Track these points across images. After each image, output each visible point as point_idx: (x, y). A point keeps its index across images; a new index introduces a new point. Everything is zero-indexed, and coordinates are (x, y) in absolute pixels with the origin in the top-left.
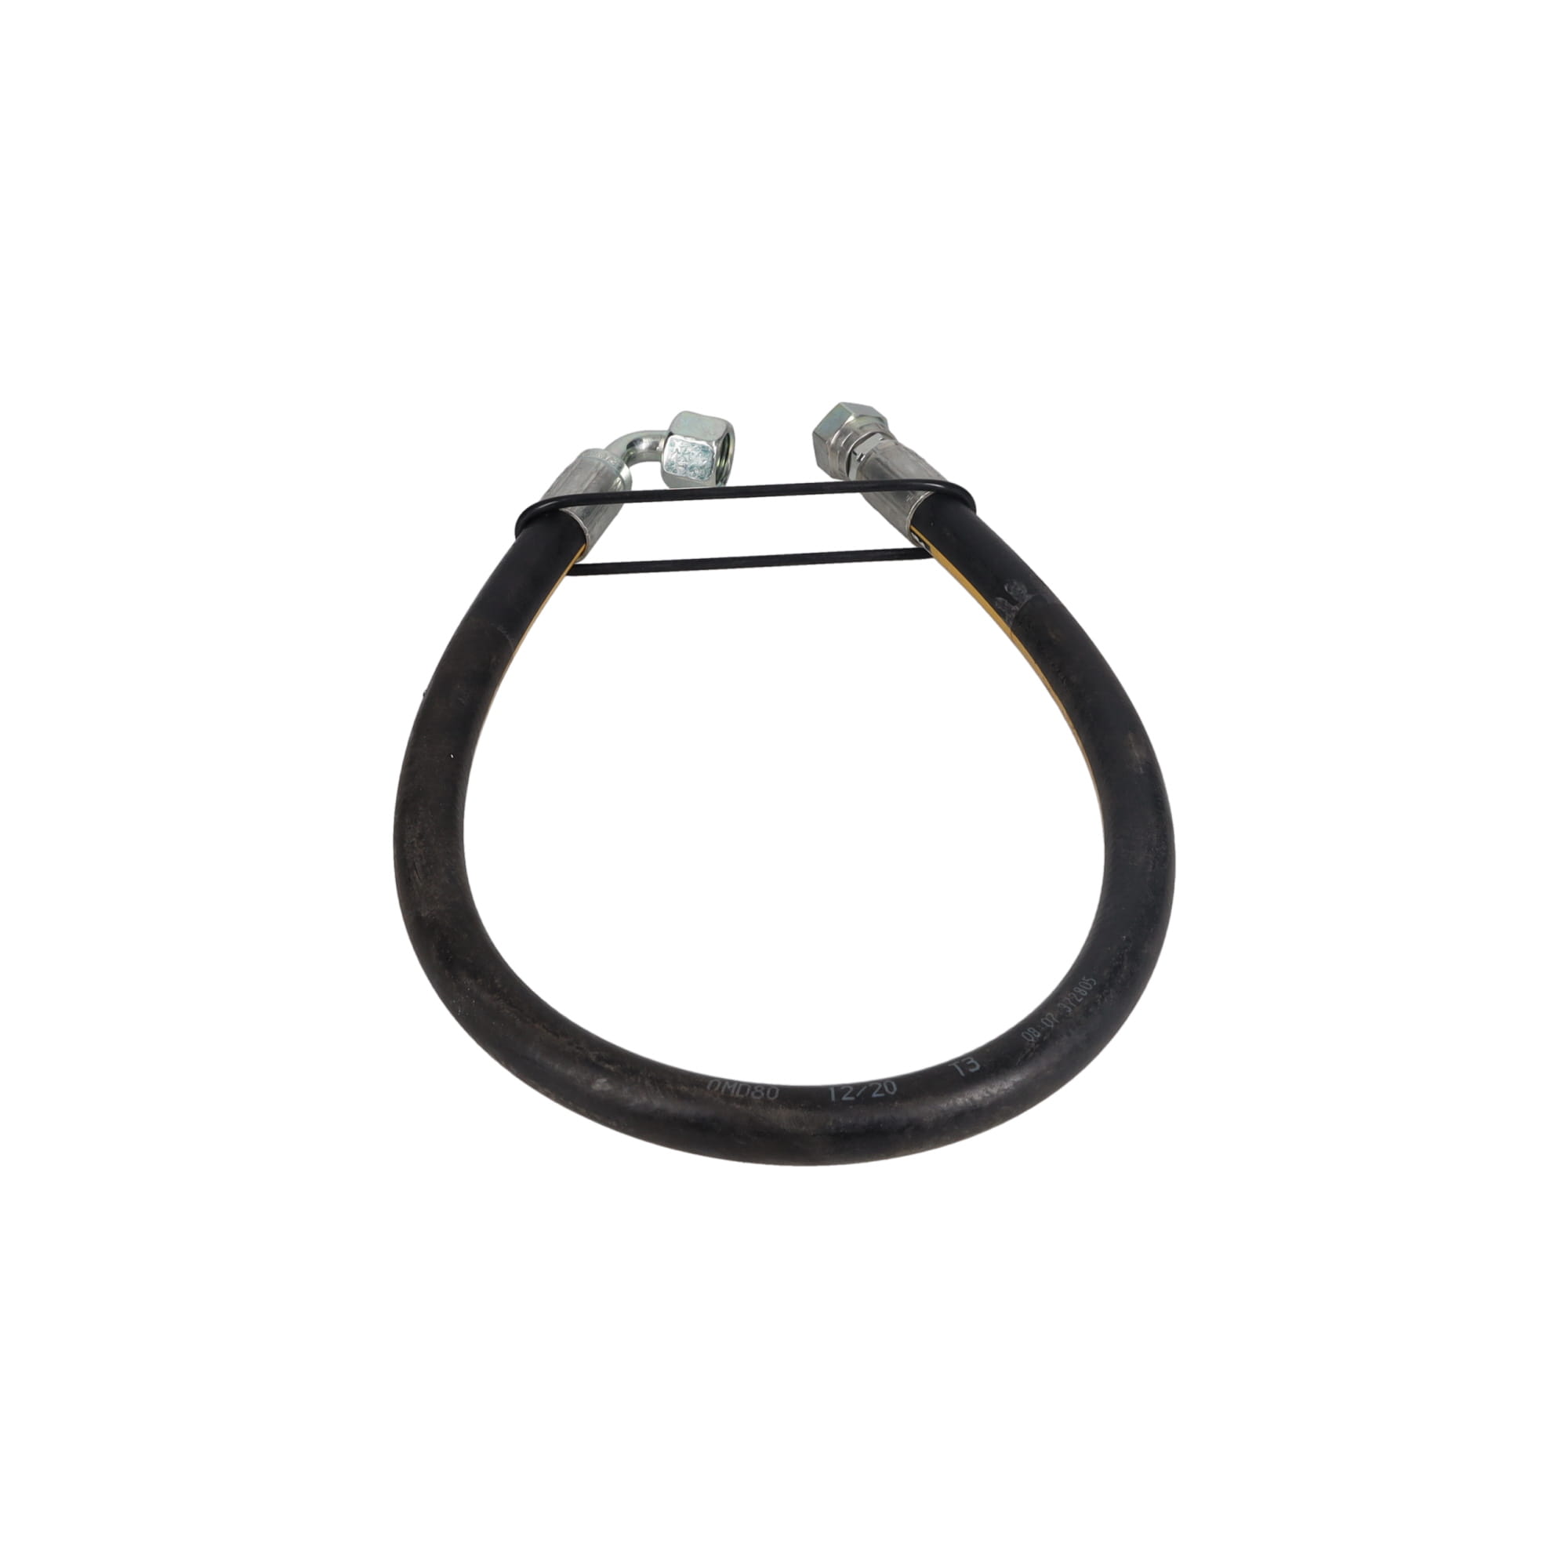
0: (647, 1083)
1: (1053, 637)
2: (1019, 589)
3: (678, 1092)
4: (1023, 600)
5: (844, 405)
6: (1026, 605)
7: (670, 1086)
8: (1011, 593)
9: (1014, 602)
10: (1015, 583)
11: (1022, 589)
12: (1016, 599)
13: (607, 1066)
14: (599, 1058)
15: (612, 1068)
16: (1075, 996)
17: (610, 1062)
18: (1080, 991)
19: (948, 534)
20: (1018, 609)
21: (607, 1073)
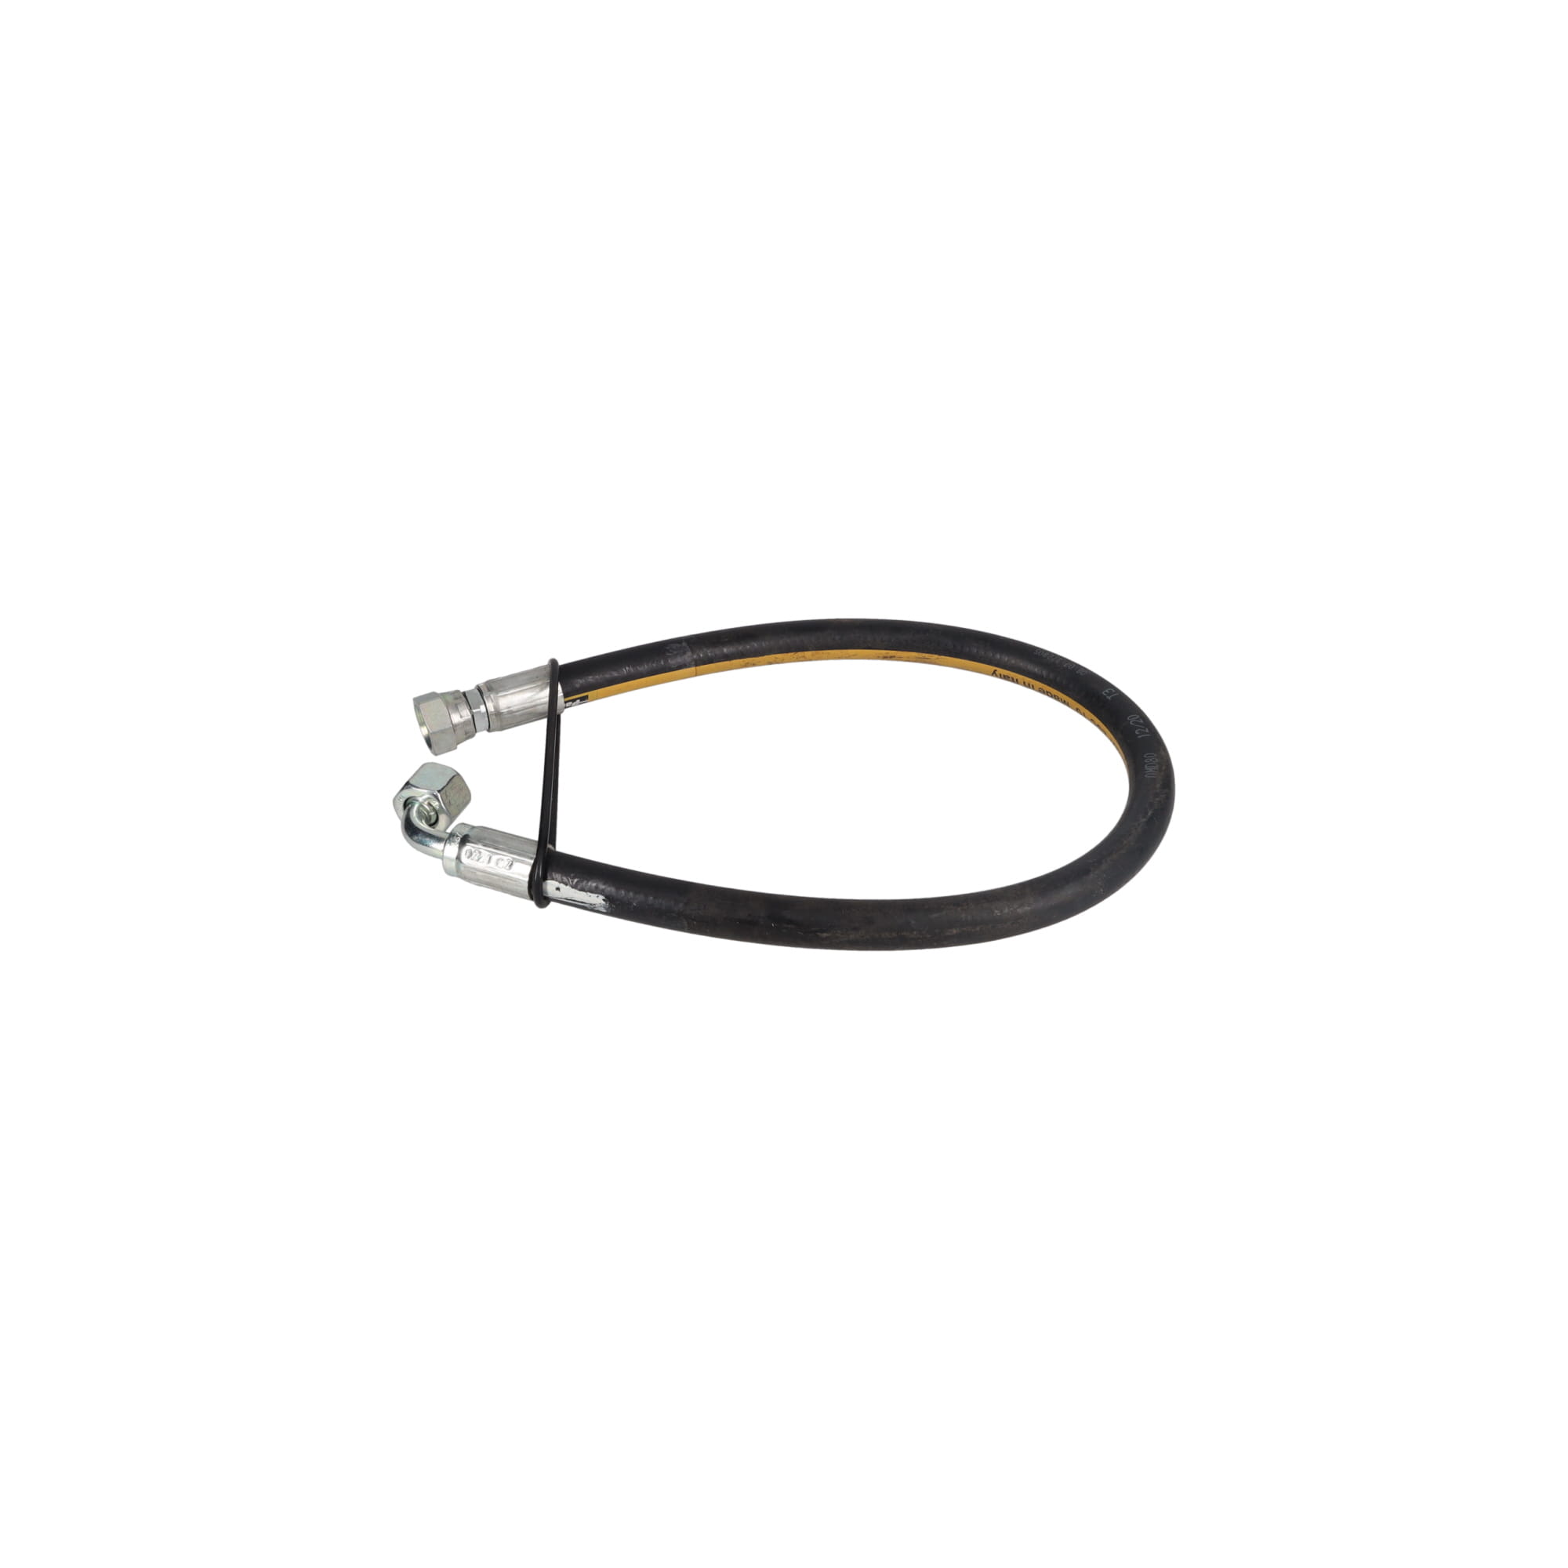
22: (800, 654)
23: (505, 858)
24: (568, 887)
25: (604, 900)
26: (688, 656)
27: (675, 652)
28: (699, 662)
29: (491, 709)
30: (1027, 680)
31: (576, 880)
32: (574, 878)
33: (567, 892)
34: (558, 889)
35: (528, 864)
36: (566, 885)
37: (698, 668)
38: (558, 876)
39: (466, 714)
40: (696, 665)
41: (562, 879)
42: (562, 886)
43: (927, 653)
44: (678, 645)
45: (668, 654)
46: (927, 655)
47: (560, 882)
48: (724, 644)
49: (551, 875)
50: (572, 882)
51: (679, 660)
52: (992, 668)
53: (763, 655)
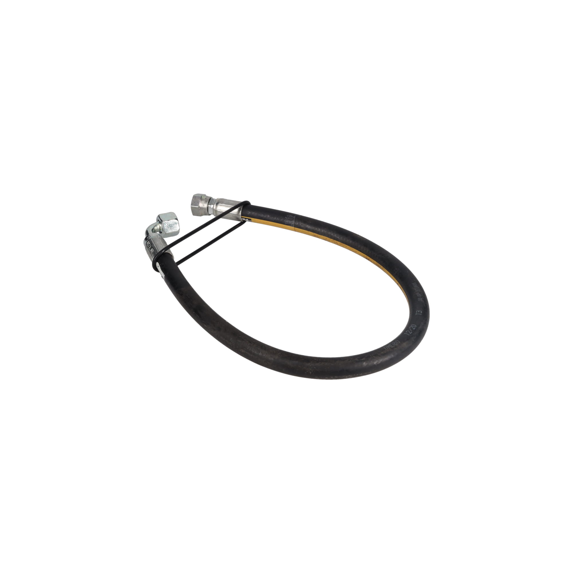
0: (374, 357)
3: (382, 354)
5: (195, 196)
7: (379, 354)
13: (362, 359)
14: (359, 359)
15: (364, 359)
16: (416, 288)
17: (362, 358)
18: (416, 286)
21: (364, 361)
22: (336, 241)
26: (293, 222)
27: (289, 218)
28: (295, 226)
29: (215, 208)
37: (295, 228)
39: (206, 206)
40: (295, 227)
44: (292, 216)
45: (286, 218)
46: (379, 265)
48: (308, 224)
51: (290, 222)
53: (321, 235)
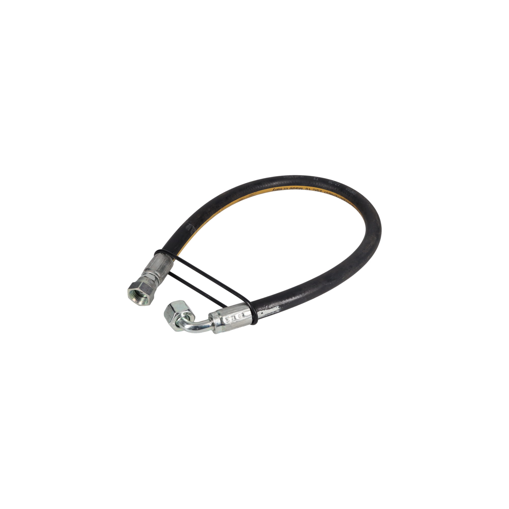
1: (199, 216)
2: (188, 227)
4: (191, 225)
6: (192, 225)
8: (190, 228)
9: (192, 227)
10: (187, 228)
11: (188, 226)
12: (191, 227)
19: (176, 247)
20: (193, 227)
23: (240, 314)
24: (265, 310)
25: (279, 307)
30: (285, 187)
31: (267, 306)
32: (265, 306)
33: (266, 312)
34: (262, 313)
35: (248, 311)
36: (264, 310)
38: (260, 309)
41: (262, 309)
42: (263, 311)
43: (252, 193)
46: (252, 194)
47: (262, 310)
49: (258, 310)
50: (266, 308)
52: (273, 189)
